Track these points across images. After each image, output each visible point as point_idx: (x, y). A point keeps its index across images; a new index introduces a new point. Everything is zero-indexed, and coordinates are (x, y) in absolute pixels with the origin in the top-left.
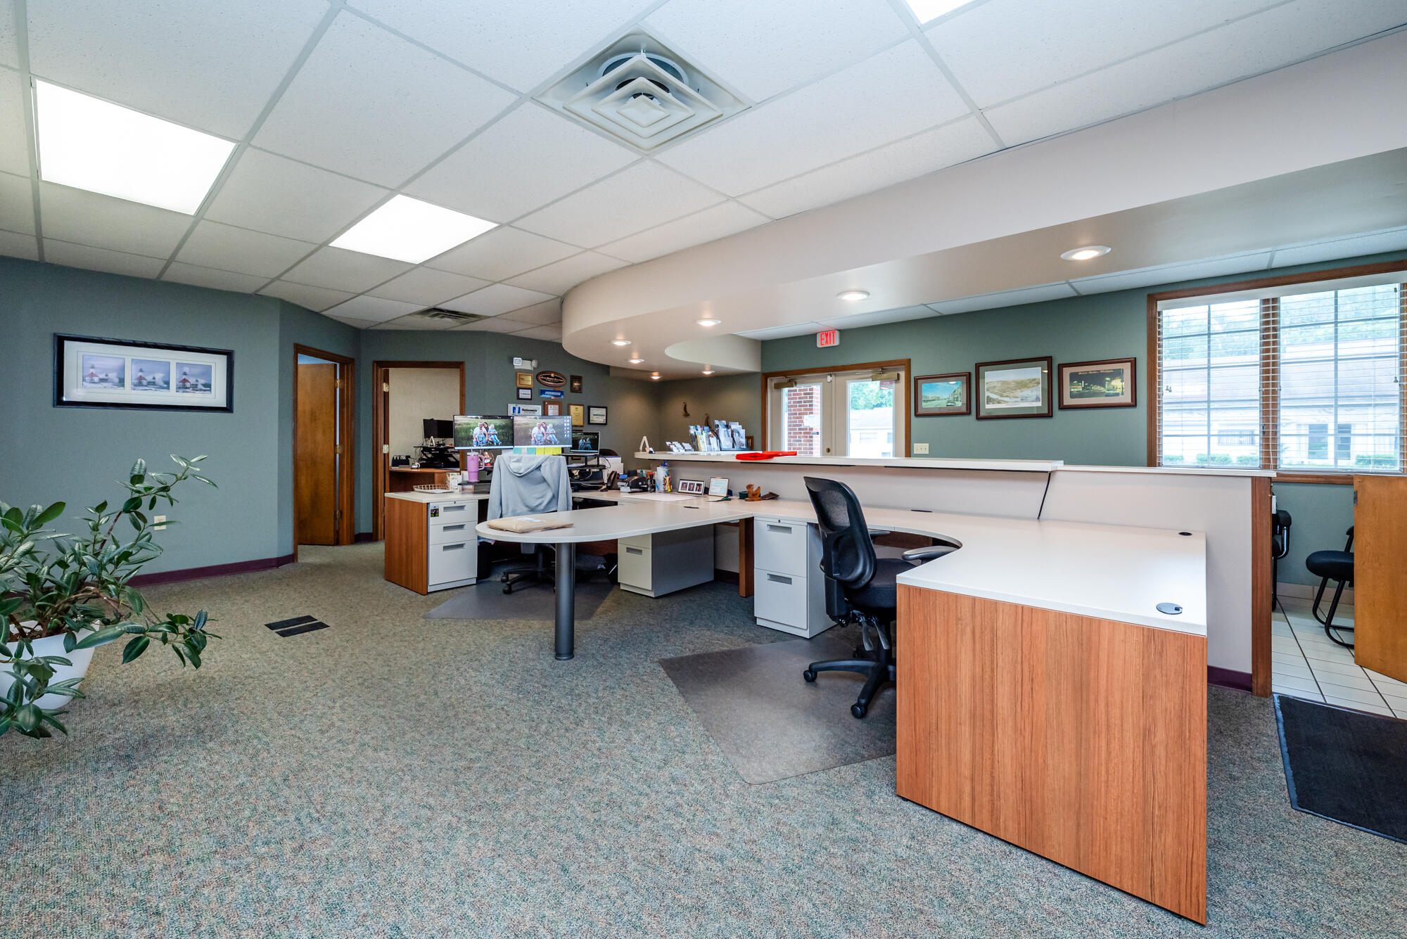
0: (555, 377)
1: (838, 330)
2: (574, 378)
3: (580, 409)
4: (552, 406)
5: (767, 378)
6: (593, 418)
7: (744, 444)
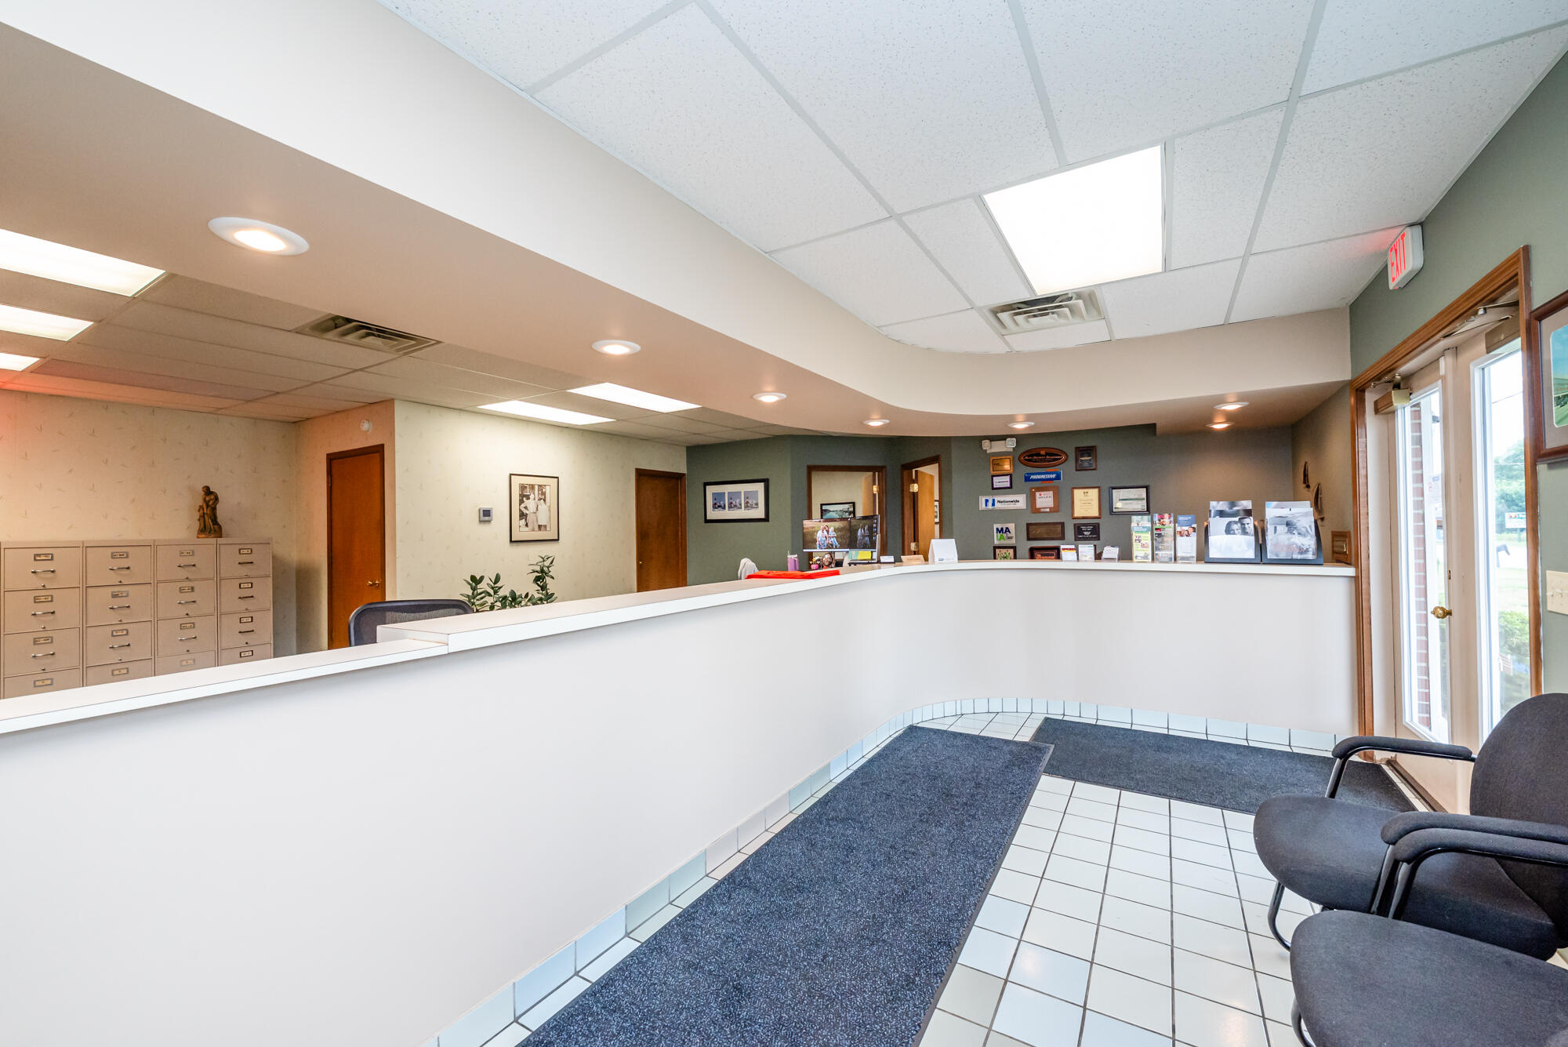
0: (1047, 454)
1: (1411, 225)
2: (1080, 451)
3: (1094, 493)
4: (1042, 493)
5: (1363, 391)
6: (1119, 505)
7: (1307, 551)
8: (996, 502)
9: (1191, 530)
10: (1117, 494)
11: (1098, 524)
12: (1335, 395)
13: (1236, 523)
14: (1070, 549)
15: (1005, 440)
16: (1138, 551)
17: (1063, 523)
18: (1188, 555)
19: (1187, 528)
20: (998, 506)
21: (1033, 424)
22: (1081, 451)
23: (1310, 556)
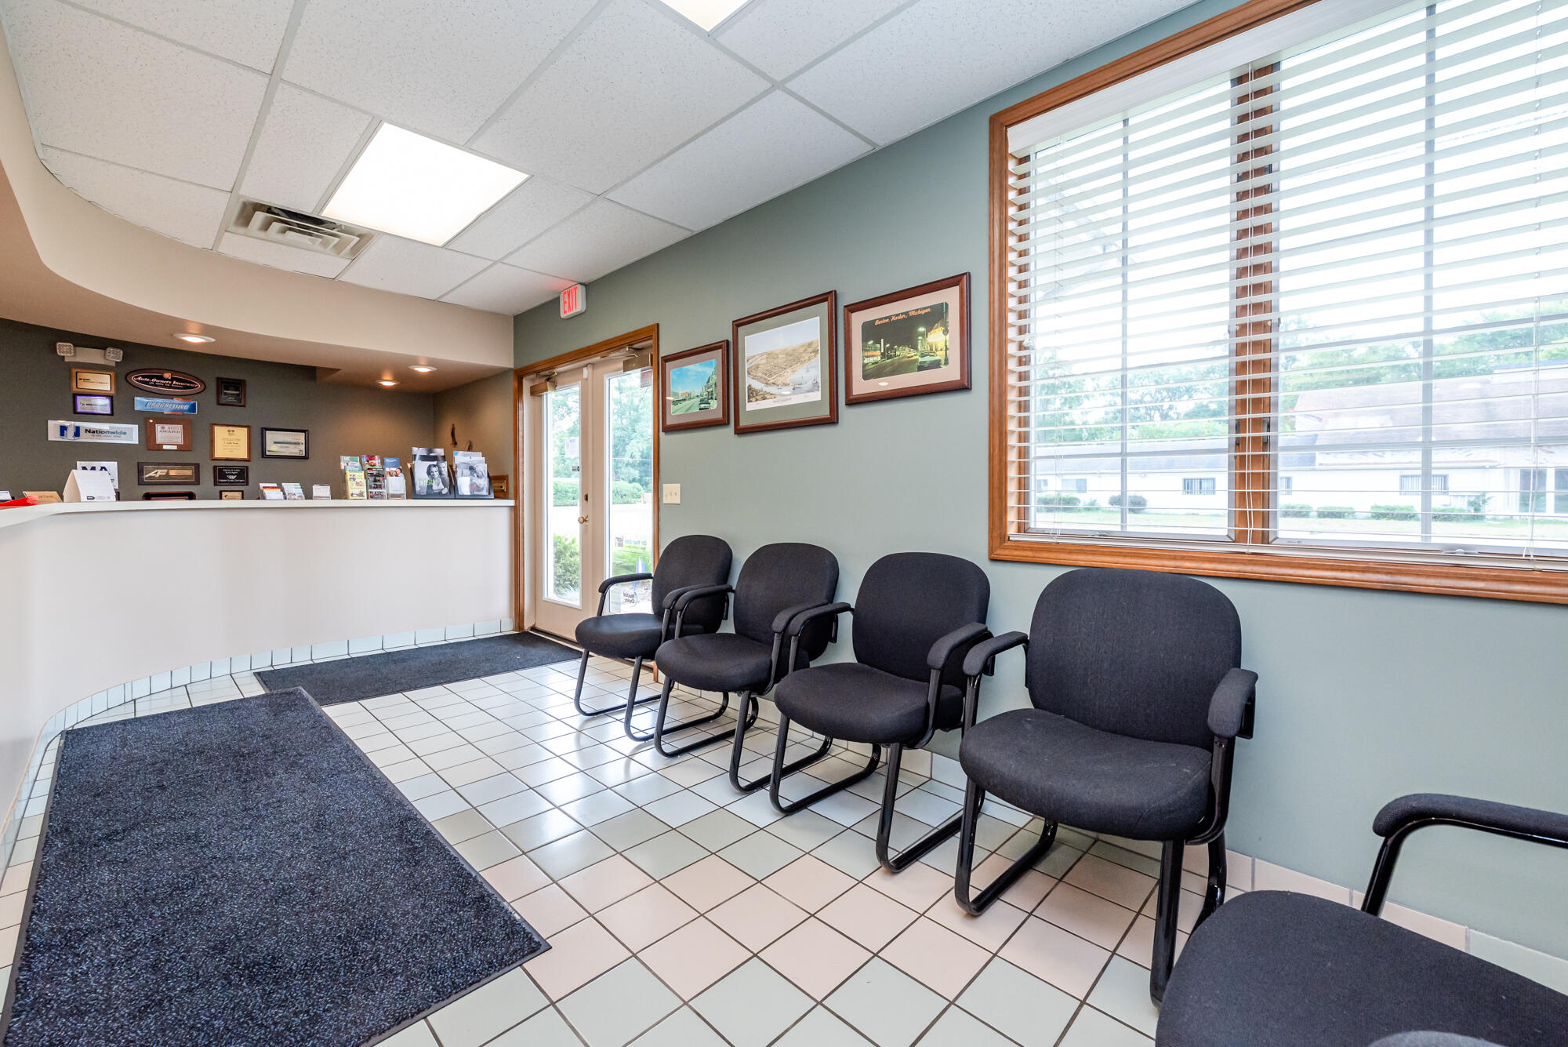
0: (173, 379)
1: (581, 284)
2: (222, 382)
3: (242, 434)
4: (166, 426)
5: (522, 378)
6: (272, 448)
7: (483, 489)
8: (82, 432)
9: (398, 471)
10: (270, 436)
11: (247, 467)
12: (492, 377)
13: (434, 466)
14: (273, 488)
15: (105, 349)
16: (352, 488)
17: (198, 464)
18: (399, 493)
19: (394, 469)
20: (84, 438)
21: (213, 340)
22: (224, 384)
23: (485, 493)
